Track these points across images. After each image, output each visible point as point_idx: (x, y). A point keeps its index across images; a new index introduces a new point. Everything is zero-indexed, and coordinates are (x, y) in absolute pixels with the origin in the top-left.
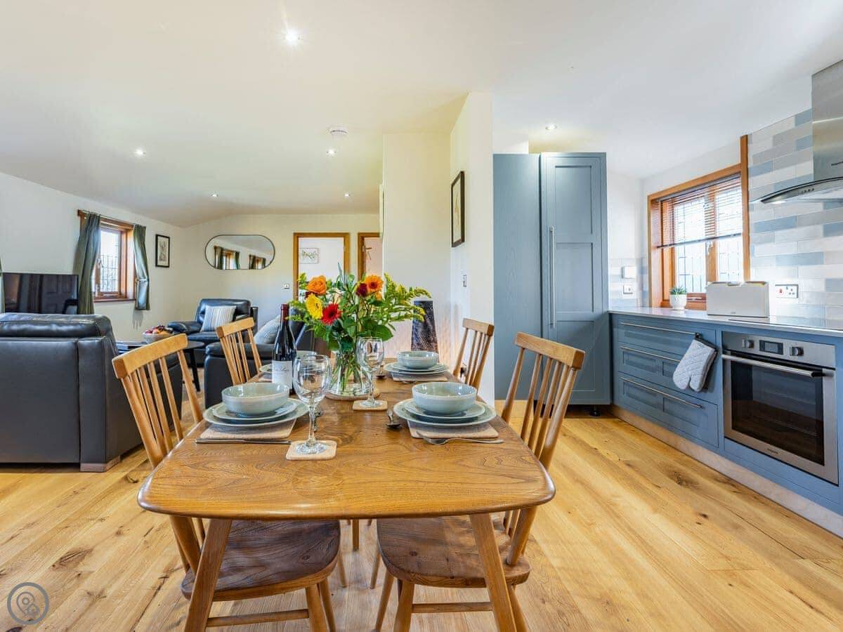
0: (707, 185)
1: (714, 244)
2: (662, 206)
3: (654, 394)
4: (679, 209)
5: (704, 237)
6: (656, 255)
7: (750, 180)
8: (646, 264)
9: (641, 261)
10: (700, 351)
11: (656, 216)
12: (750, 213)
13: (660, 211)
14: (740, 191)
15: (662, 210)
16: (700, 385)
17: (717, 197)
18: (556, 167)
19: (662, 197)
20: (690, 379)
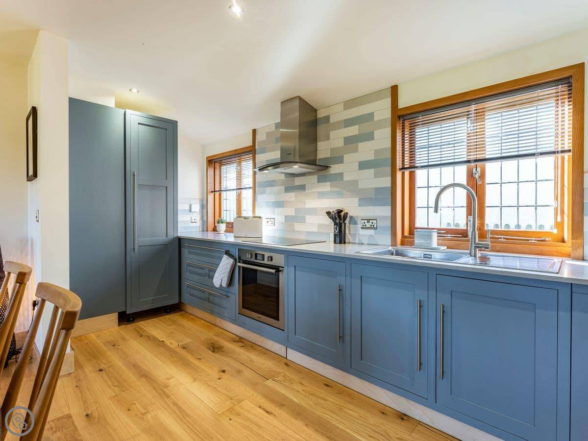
0: (237, 155)
1: (240, 192)
2: (214, 165)
3: (204, 292)
4: (224, 168)
5: (235, 188)
6: (211, 197)
7: (256, 156)
8: (205, 203)
9: (202, 200)
10: (227, 262)
11: (211, 171)
12: (256, 176)
13: (213, 168)
14: (252, 162)
15: (215, 168)
16: (227, 284)
17: (242, 164)
18: (139, 124)
19: (215, 159)
20: (222, 280)
